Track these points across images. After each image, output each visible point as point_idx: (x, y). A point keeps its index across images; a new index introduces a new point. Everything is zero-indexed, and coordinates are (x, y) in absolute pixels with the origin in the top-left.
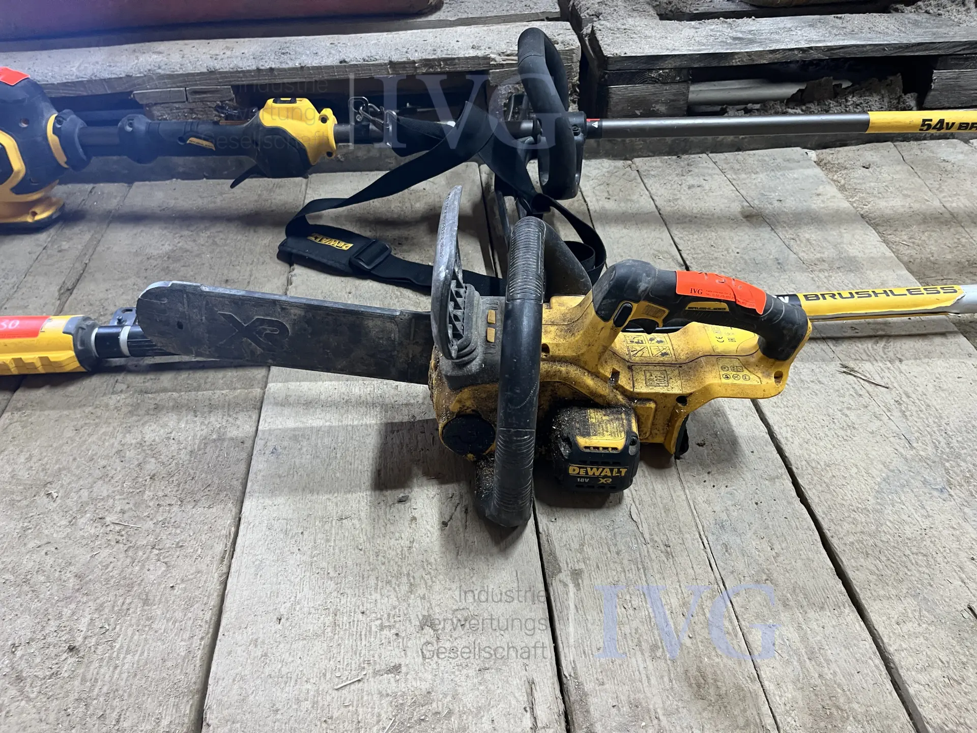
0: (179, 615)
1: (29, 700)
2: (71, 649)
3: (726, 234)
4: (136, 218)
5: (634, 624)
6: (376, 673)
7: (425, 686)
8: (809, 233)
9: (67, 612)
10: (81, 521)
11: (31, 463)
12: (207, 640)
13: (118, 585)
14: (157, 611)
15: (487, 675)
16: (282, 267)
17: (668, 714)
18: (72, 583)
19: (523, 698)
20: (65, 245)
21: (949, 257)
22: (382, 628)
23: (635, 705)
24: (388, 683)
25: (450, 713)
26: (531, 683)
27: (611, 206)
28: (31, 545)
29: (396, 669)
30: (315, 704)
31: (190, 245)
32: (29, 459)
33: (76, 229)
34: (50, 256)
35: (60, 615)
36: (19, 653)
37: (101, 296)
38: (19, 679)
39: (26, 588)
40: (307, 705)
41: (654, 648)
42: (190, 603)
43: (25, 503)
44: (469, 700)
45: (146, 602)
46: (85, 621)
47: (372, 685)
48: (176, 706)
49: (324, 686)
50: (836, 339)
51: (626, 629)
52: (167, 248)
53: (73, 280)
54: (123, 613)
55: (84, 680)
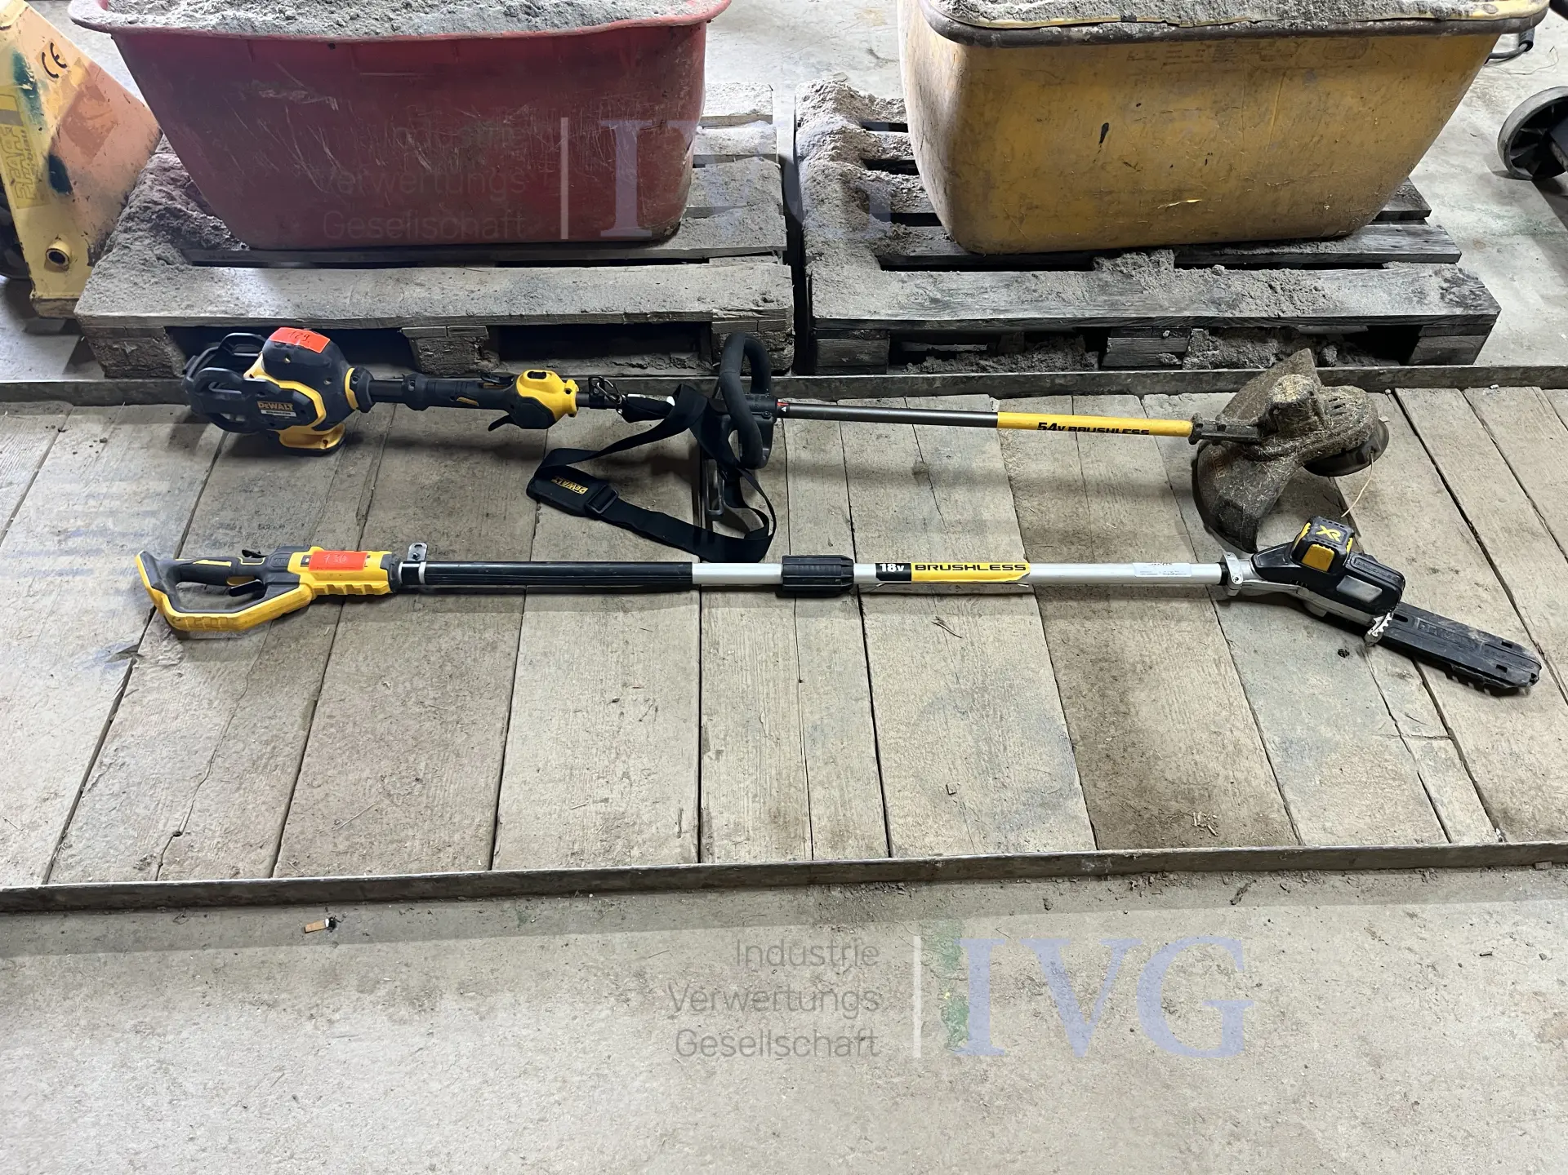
0: (478, 764)
1: (397, 806)
2: (417, 780)
3: (892, 491)
4: (406, 444)
5: (747, 783)
6: (594, 802)
7: (622, 810)
8: (960, 495)
9: (411, 759)
10: (410, 704)
11: (367, 662)
12: (497, 779)
13: (439, 745)
14: (465, 761)
15: (657, 805)
16: (530, 504)
17: (754, 829)
18: (411, 742)
19: (676, 818)
20: (352, 470)
21: (1061, 525)
22: (599, 778)
23: (737, 824)
24: (601, 807)
25: (635, 823)
26: (682, 810)
27: (806, 456)
28: (381, 716)
29: (606, 800)
30: (559, 816)
31: (454, 476)
32: (366, 658)
33: (358, 454)
34: (342, 482)
35: (407, 761)
36: (386, 781)
37: (392, 523)
38: (389, 795)
39: (382, 743)
40: (555, 816)
41: (755, 796)
42: (484, 757)
43: (370, 689)
44: (645, 818)
45: (458, 755)
46: (423, 765)
47: (592, 808)
48: (483, 813)
49: (564, 807)
50: (941, 596)
51: (742, 785)
52: (436, 478)
53: (366, 506)
54: (445, 760)
55: (428, 797)
